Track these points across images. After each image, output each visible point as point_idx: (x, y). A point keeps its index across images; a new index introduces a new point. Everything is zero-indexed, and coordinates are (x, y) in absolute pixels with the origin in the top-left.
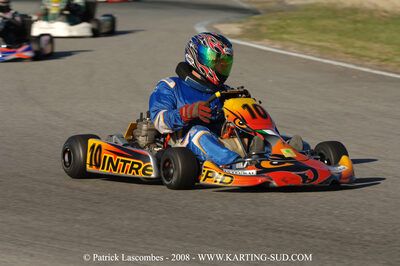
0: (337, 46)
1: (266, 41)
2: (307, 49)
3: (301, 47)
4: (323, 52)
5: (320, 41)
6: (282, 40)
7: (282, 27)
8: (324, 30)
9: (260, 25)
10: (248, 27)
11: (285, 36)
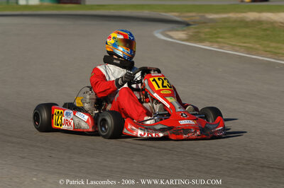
0: (258, 46)
1: (207, 43)
2: (237, 48)
3: (233, 47)
4: (249, 50)
5: (245, 43)
6: (217, 42)
7: (215, 34)
8: (245, 36)
9: (199, 32)
10: (191, 34)
11: (219, 40)
